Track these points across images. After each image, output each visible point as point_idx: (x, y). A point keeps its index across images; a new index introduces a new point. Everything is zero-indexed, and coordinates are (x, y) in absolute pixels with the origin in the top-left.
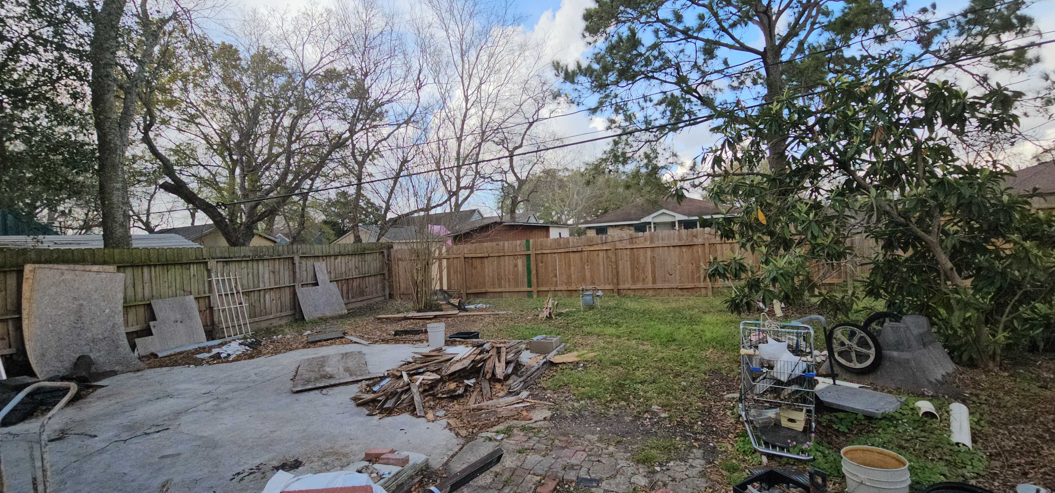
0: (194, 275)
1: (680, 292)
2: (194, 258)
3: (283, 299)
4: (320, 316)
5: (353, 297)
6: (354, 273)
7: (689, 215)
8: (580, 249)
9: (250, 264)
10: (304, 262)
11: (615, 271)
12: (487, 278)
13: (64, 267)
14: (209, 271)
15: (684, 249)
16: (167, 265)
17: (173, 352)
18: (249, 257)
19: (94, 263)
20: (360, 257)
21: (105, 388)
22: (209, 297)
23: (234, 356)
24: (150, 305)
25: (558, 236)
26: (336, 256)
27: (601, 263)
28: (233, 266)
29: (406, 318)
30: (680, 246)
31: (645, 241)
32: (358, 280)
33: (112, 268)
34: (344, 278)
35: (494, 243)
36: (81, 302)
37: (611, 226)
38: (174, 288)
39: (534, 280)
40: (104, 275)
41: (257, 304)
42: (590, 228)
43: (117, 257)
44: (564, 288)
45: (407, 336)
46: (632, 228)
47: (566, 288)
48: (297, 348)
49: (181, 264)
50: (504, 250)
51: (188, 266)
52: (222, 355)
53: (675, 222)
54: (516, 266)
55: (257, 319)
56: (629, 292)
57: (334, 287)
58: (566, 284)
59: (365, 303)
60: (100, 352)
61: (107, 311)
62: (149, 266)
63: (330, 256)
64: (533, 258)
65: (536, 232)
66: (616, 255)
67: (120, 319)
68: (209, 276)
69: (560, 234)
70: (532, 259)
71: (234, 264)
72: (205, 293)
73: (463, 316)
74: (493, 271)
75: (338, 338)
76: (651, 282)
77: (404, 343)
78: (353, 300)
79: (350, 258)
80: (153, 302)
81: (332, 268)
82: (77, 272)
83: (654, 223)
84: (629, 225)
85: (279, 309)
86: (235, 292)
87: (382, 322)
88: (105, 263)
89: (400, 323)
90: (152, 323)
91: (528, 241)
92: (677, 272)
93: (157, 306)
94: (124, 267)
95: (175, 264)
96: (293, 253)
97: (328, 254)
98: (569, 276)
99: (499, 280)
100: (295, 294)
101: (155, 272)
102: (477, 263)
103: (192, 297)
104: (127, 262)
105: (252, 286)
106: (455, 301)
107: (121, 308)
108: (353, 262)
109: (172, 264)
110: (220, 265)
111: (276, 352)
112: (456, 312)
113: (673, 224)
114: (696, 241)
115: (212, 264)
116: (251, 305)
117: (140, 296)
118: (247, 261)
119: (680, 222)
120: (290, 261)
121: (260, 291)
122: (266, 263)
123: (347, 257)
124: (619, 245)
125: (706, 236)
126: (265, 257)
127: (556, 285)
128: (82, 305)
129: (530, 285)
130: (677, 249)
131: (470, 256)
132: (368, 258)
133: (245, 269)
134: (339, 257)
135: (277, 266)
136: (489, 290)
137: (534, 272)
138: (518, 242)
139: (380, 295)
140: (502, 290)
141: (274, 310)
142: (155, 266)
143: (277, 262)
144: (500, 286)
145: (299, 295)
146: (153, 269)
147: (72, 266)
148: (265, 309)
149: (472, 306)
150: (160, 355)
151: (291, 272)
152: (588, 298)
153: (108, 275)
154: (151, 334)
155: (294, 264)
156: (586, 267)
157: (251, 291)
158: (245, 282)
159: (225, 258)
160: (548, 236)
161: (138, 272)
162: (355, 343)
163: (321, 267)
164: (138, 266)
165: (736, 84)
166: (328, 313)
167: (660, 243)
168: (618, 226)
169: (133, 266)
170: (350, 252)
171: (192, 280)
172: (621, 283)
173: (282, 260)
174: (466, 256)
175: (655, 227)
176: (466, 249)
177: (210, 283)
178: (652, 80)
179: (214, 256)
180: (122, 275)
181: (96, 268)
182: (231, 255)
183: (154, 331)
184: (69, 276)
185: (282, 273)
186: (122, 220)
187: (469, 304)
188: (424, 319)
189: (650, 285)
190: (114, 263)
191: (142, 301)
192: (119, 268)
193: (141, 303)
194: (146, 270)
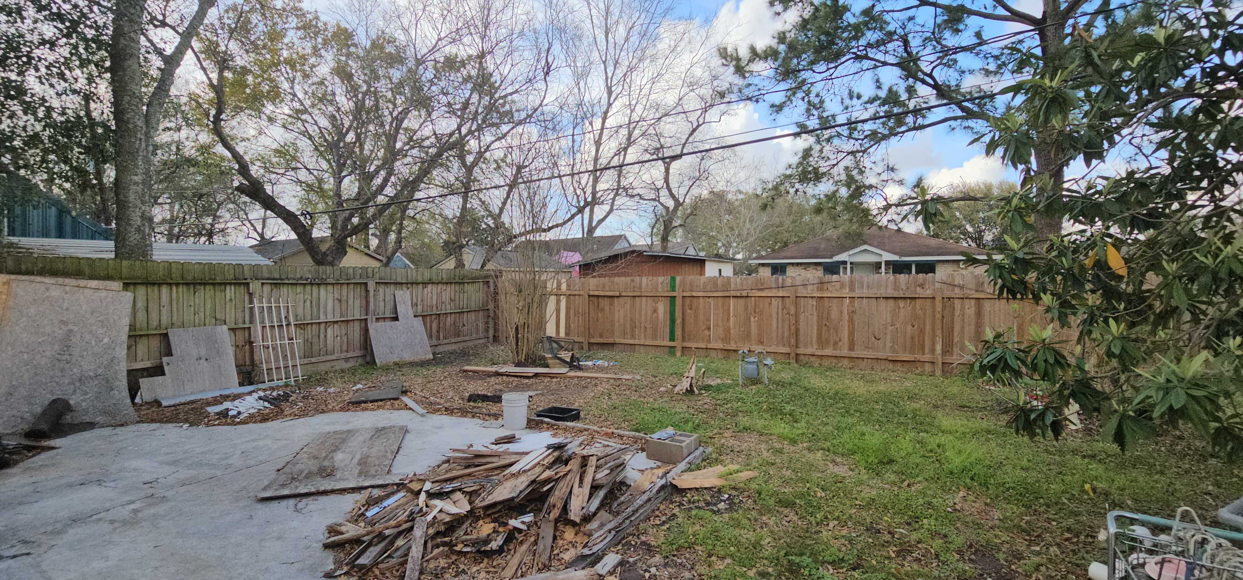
0: (231, 300)
1: (891, 366)
2: (232, 276)
3: (350, 337)
4: (397, 360)
5: (445, 338)
6: (448, 306)
7: (901, 255)
8: (744, 293)
9: (308, 288)
10: (381, 289)
11: (793, 328)
12: (617, 325)
13: (48, 280)
14: (251, 295)
15: (902, 304)
16: (194, 284)
17: (183, 401)
18: (307, 279)
19: (92, 277)
20: (457, 287)
21: (55, 451)
22: (249, 328)
23: (246, 415)
24: (166, 335)
25: (717, 275)
26: (425, 284)
27: (774, 315)
28: (284, 290)
29: (498, 374)
30: (895, 298)
31: (843, 286)
32: (453, 316)
33: (116, 285)
34: (434, 312)
35: (628, 279)
36: (70, 327)
37: (792, 264)
38: (202, 315)
39: (678, 332)
40: (103, 294)
41: (315, 340)
42: (763, 265)
43: (125, 271)
44: (720, 345)
45: (485, 404)
46: (819, 268)
47: (721, 347)
48: (333, 410)
49: (214, 284)
50: (640, 287)
51: (223, 287)
52: (231, 413)
53: (881, 263)
54: (655, 311)
55: (313, 360)
56: (812, 359)
57: (418, 323)
58: (723, 340)
59: (461, 346)
60: (86, 393)
61: (106, 340)
62: (170, 284)
63: (417, 284)
64: (679, 302)
65: (687, 268)
66: (796, 305)
67: (122, 352)
68: (251, 302)
69: (720, 270)
70: (677, 303)
71: (286, 287)
72: (244, 323)
73: (572, 378)
74: (625, 316)
75: (390, 399)
76: (846, 347)
77: (473, 417)
78: (446, 341)
79: (444, 287)
80: (170, 332)
81: (419, 299)
82: (67, 288)
83: (851, 263)
84: (816, 264)
85: (345, 348)
86: (284, 324)
87: (466, 377)
88: (107, 278)
89: (488, 380)
90: (165, 360)
91: (673, 279)
92: (889, 337)
93: (175, 337)
94: (135, 284)
95: (205, 284)
96: (368, 277)
97: (414, 280)
98: (728, 330)
99: (633, 328)
100: (366, 331)
101: (177, 292)
102: (605, 303)
103: (225, 328)
104: (139, 278)
105: (309, 317)
106: (566, 356)
107: (125, 338)
108: (448, 292)
109: (200, 284)
110: (267, 289)
111: (304, 413)
112: (564, 370)
113: (878, 266)
114: (920, 292)
115: (255, 286)
116: (306, 341)
117: (154, 323)
118: (304, 284)
119: (888, 263)
120: (363, 287)
121: (319, 323)
122: (330, 288)
123: (440, 286)
124: (802, 292)
125: (937, 285)
126: (328, 281)
127: (709, 341)
128: (71, 331)
129: (672, 339)
130: (891, 302)
131: (596, 293)
132: (469, 288)
133: (302, 295)
134: (430, 286)
135: (344, 292)
136: (618, 340)
137: (679, 321)
138: (661, 279)
139: (481, 335)
140: (636, 342)
141: (337, 348)
142: (177, 284)
143: (345, 287)
144: (633, 337)
145: (371, 332)
146: (174, 288)
147: (60, 280)
148: (326, 346)
149: (590, 363)
150: (165, 403)
151: (364, 302)
152: (750, 366)
153: (111, 294)
154: (163, 373)
155: (367, 291)
156: (752, 319)
157: (308, 324)
158: (300, 311)
159: (274, 279)
160: (702, 273)
161: (153, 291)
162: (410, 409)
163: (404, 297)
164: (154, 284)
165: (992, 67)
166: (408, 357)
167: (865, 293)
168: (801, 264)
169: (148, 283)
170: (445, 280)
171: (228, 306)
172: (801, 345)
173: (352, 286)
174: (592, 293)
175: (852, 269)
176: (594, 283)
177: (252, 309)
178: (864, 61)
179: (259, 276)
180: (129, 295)
181: (94, 283)
182: (283, 277)
183: (166, 368)
184: (55, 292)
185: (350, 302)
186: (139, 223)
187: (588, 358)
188: (521, 377)
189: (845, 352)
190: (121, 278)
191: (156, 329)
192: (126, 286)
193: (155, 332)
194: (165, 290)
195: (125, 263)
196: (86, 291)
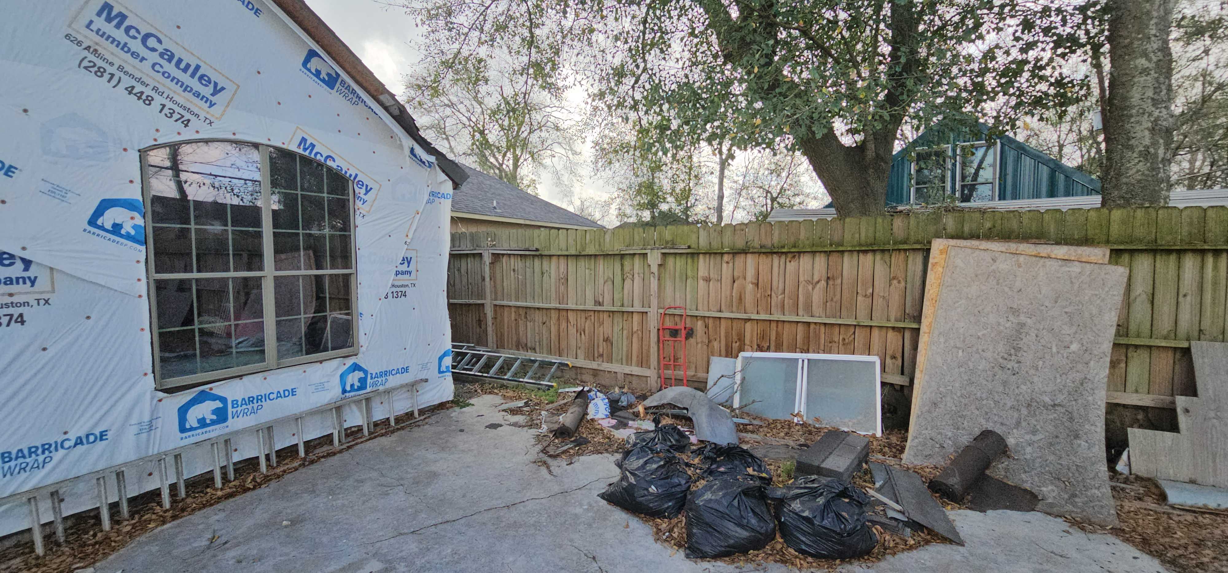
13: (996, 246)
19: (1059, 241)
24: (1187, 352)
33: (1100, 254)
40: (1076, 268)
43: (1115, 230)
62: (1202, 252)
67: (1100, 370)
80: (1196, 348)
82: (1022, 259)
88: (1086, 241)
90: (1181, 401)
93: (1205, 357)
94: (1132, 252)
101: (1217, 268)
104: (1141, 241)
117: (1165, 324)
142: (1218, 253)
146: (1211, 260)
147: (1013, 246)
153: (1087, 268)
154: (1174, 428)
161: (1167, 265)
164: (1169, 252)
169: (1156, 250)
180: (1119, 272)
181: (1061, 251)
183: (1182, 420)
184: (1004, 265)
190: (1108, 242)
191: (1165, 338)
192: (1116, 254)
193: (1164, 344)
194: (1190, 263)
195: (1117, 214)
196: (1048, 263)
